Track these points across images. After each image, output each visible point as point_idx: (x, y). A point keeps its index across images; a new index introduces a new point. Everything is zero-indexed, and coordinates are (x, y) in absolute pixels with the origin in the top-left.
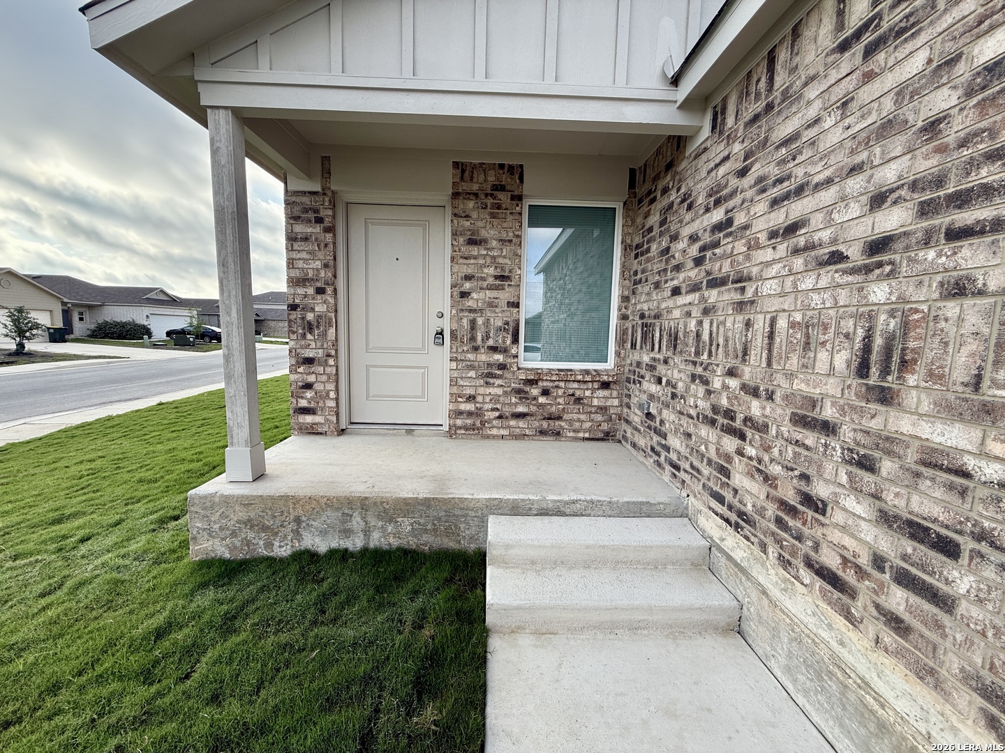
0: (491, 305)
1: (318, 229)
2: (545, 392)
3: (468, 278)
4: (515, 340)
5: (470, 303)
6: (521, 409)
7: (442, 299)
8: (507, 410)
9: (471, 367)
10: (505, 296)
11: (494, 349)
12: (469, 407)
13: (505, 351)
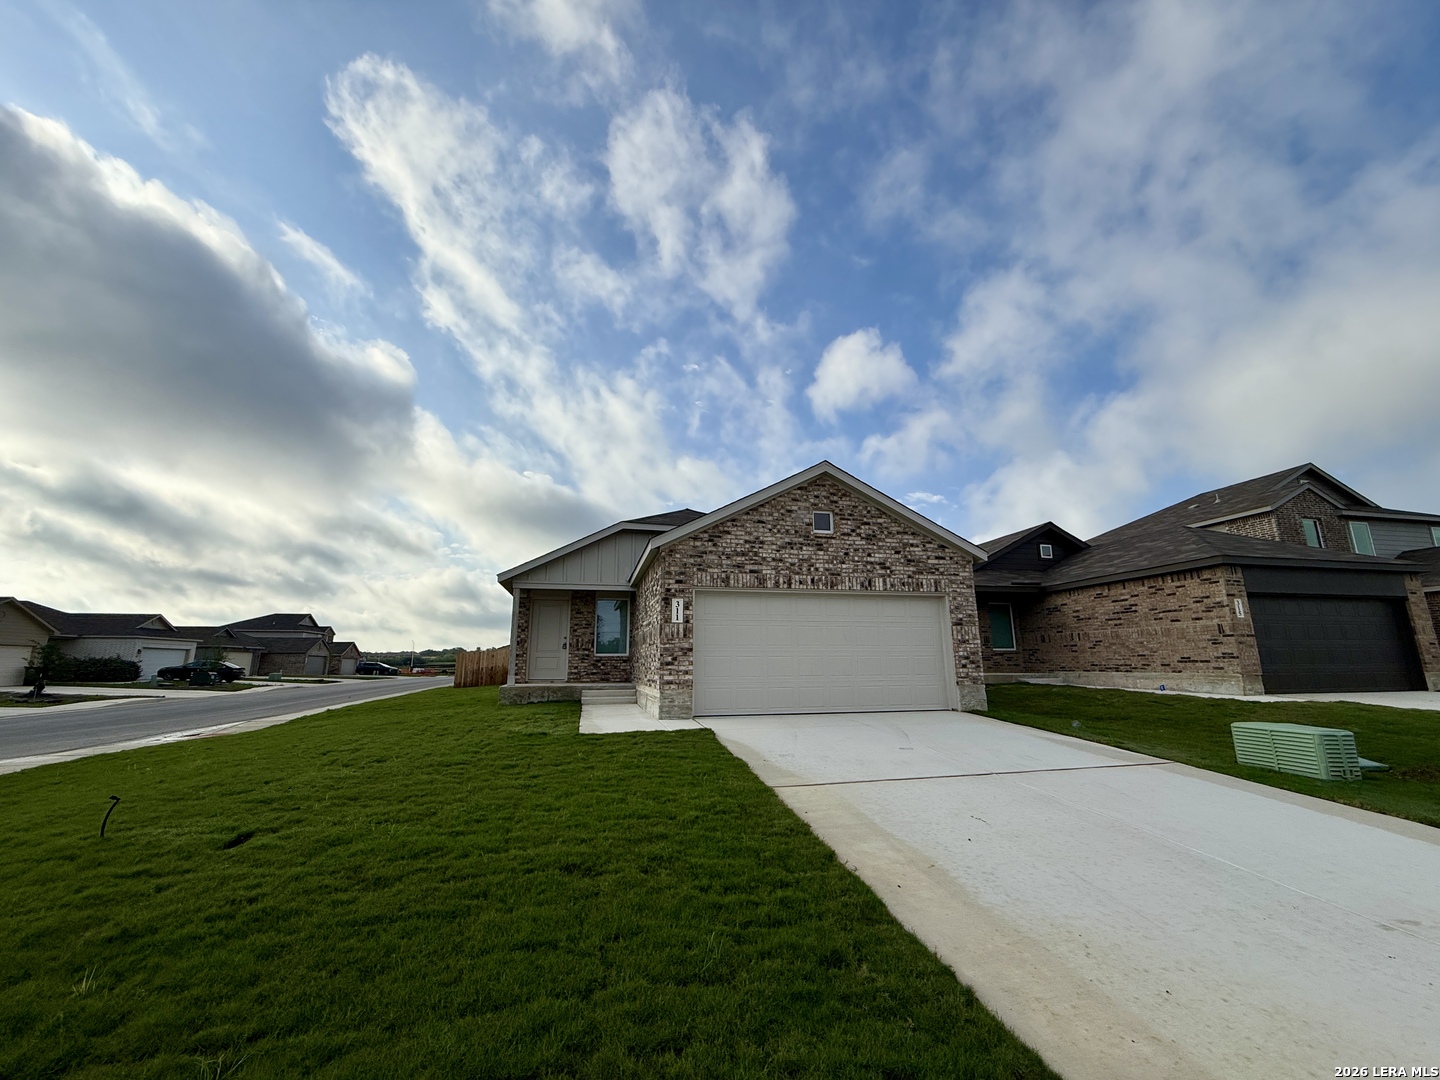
0: (584, 634)
1: (524, 609)
3: (576, 625)
4: (593, 646)
5: (577, 633)
6: (594, 671)
7: (566, 632)
8: (589, 672)
9: (576, 656)
10: (589, 631)
11: (585, 649)
12: (576, 671)
13: (588, 650)
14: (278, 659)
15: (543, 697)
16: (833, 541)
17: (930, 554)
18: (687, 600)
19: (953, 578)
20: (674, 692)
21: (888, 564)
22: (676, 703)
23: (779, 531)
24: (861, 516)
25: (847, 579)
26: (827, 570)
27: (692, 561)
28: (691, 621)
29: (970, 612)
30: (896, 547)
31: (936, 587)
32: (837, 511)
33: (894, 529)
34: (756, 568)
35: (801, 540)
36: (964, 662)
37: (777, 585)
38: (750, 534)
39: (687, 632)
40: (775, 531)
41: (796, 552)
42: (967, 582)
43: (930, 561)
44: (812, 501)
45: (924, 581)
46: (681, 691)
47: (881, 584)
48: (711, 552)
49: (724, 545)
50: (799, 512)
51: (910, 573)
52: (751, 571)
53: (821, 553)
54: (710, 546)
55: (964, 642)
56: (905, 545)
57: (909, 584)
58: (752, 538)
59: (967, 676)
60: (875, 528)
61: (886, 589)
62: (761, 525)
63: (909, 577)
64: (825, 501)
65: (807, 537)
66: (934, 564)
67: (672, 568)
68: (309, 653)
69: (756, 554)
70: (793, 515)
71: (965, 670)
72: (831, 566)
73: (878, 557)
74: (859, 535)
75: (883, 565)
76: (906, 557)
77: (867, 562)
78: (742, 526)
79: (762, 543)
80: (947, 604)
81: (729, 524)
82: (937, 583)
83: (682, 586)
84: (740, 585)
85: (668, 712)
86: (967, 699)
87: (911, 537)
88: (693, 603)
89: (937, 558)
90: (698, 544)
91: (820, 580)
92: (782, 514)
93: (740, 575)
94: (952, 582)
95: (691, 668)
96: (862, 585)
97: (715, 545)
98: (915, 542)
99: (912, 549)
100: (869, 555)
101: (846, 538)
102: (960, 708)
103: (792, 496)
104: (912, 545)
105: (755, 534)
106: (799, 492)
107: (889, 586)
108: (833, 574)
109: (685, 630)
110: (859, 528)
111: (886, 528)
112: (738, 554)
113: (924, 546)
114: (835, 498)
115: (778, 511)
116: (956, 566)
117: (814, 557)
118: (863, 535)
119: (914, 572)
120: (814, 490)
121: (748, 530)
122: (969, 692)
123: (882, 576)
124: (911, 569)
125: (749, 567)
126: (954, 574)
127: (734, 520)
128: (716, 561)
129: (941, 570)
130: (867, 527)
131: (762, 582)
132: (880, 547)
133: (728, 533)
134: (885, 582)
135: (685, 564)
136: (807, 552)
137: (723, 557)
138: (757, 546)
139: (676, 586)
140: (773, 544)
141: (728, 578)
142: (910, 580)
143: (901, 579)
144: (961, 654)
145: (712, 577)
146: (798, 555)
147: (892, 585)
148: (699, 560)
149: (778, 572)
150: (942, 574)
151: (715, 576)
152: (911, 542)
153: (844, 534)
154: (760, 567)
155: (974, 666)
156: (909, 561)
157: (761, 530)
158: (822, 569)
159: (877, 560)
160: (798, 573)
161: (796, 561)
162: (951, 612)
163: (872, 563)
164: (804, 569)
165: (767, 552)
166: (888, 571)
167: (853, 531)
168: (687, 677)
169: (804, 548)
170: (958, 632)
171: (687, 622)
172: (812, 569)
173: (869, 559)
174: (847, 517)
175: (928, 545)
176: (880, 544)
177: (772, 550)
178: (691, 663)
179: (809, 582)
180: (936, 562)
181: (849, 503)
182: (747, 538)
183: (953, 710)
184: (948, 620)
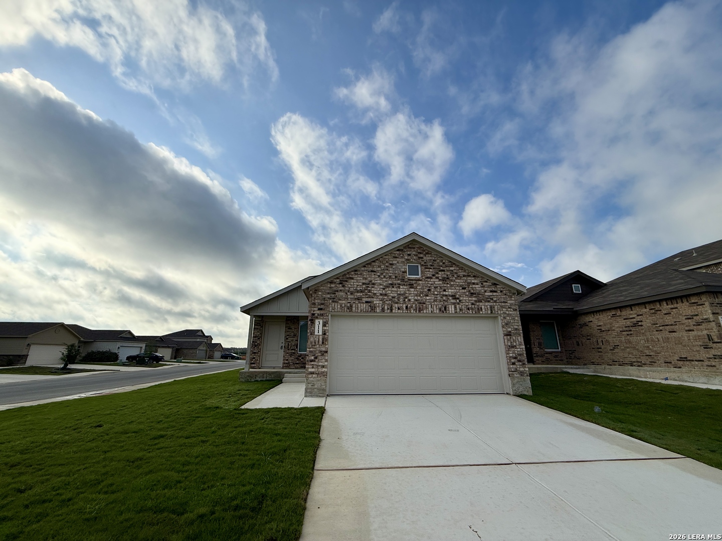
0: (292, 340)
1: (260, 327)
2: (303, 358)
3: (288, 335)
4: (297, 348)
5: (288, 340)
6: (297, 362)
7: (283, 339)
8: (295, 362)
9: (287, 353)
10: (295, 339)
11: (292, 350)
12: (287, 362)
13: (294, 350)
14: (185, 351)
15: (263, 377)
16: (420, 282)
17: (486, 289)
18: (325, 320)
19: (503, 304)
20: (315, 379)
21: (457, 296)
22: (316, 386)
23: (384, 277)
24: (439, 266)
25: (430, 306)
26: (416, 300)
27: (329, 296)
28: (327, 334)
29: (516, 327)
30: (463, 285)
31: (491, 310)
32: (423, 263)
33: (461, 273)
34: (369, 300)
35: (399, 282)
36: (513, 361)
37: (383, 310)
38: (366, 279)
39: (325, 340)
40: (382, 276)
41: (395, 289)
42: (514, 307)
43: (486, 294)
44: (406, 257)
45: (483, 307)
46: (320, 378)
47: (453, 309)
48: (341, 290)
49: (349, 286)
50: (398, 264)
51: (473, 302)
52: (367, 302)
53: (413, 290)
54: (340, 287)
55: (513, 347)
56: (469, 284)
57: (472, 309)
58: (367, 281)
59: (516, 370)
60: (448, 273)
61: (456, 312)
62: (373, 273)
63: (472, 304)
64: (415, 258)
65: (403, 280)
66: (489, 296)
67: (316, 301)
68: (199, 348)
69: (370, 291)
70: (394, 267)
71: (514, 366)
72: (419, 298)
73: (450, 292)
74: (437, 278)
75: (454, 297)
76: (469, 291)
77: (443, 295)
78: (361, 274)
79: (373, 284)
80: (500, 321)
81: (352, 273)
82: (492, 308)
83: (322, 312)
84: (359, 311)
85: (311, 393)
86: (517, 386)
87: (473, 278)
88: (329, 322)
89: (491, 291)
90: (333, 285)
91: (412, 307)
92: (387, 266)
93: (359, 305)
94: (502, 307)
95: (326, 363)
96: (440, 310)
97: (343, 286)
98: (476, 281)
99: (473, 286)
100: (445, 291)
101: (429, 280)
102: (512, 393)
103: (393, 255)
104: (474, 284)
105: (369, 279)
106: (398, 252)
107: (458, 310)
108: (420, 303)
109: (323, 339)
110: (437, 273)
111: (456, 273)
112: (358, 292)
113: (482, 284)
114: (421, 256)
115: (384, 264)
116: (505, 296)
117: (407, 292)
118: (440, 278)
119: (476, 301)
120: (407, 251)
121: (365, 276)
122: (517, 382)
123: (454, 304)
124: (474, 299)
125: (364, 300)
126: (504, 302)
127: (356, 271)
128: (344, 296)
129: (495, 299)
130: (443, 273)
131: (373, 309)
132: (452, 286)
133: (352, 278)
134: (455, 308)
135: (325, 298)
136: (402, 289)
137: (348, 294)
138: (370, 286)
139: (318, 312)
140: (381, 285)
141: (351, 306)
142: (473, 306)
143: (467, 306)
144: (511, 355)
145: (341, 306)
146: (397, 291)
147: (461, 310)
148: (333, 295)
149: (384, 302)
150: (495, 302)
151: (343, 306)
152: (473, 281)
153: (428, 278)
154: (372, 299)
155: (520, 363)
156: (472, 294)
157: (373, 276)
158: (413, 300)
159: (450, 293)
160: (397, 303)
161: (396, 295)
162: (503, 327)
163: (446, 296)
164: (401, 300)
165: (377, 290)
166: (458, 301)
167: (434, 275)
168: (324, 370)
169: (401, 287)
170: (508, 340)
171: (325, 334)
172: (406, 300)
173: (444, 293)
174: (429, 267)
175: (484, 284)
176: (452, 283)
177: (380, 288)
178: (326, 361)
179: (405, 309)
180: (491, 294)
181: (430, 258)
182: (364, 281)
183: (507, 394)
184: (501, 332)
